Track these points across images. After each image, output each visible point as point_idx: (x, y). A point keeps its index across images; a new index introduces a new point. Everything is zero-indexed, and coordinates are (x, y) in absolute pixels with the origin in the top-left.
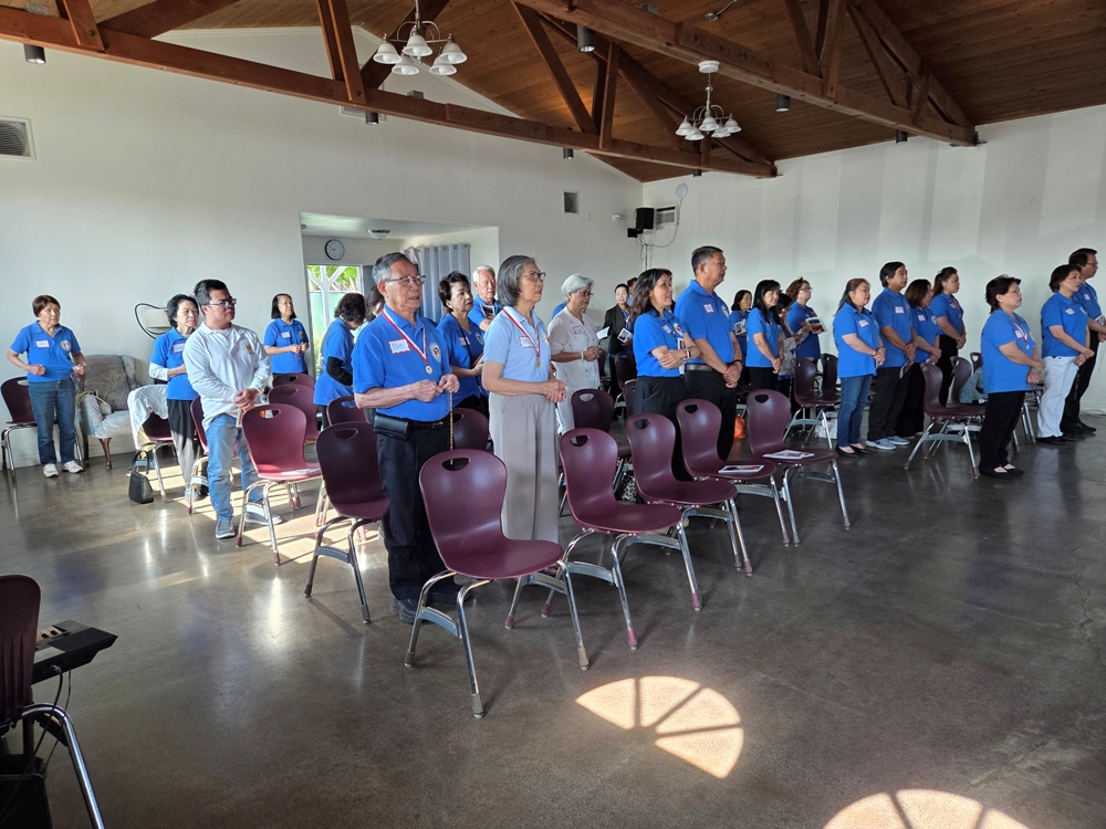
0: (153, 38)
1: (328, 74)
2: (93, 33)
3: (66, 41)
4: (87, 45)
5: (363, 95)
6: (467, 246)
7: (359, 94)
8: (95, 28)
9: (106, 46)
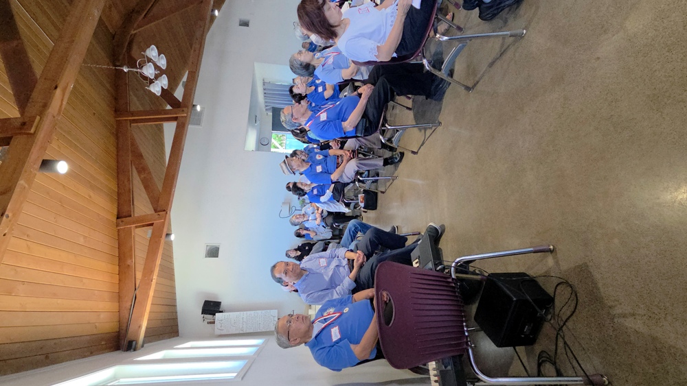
0: (161, 192)
6: (264, 84)
7: (183, 111)
8: (157, 214)
9: (164, 211)
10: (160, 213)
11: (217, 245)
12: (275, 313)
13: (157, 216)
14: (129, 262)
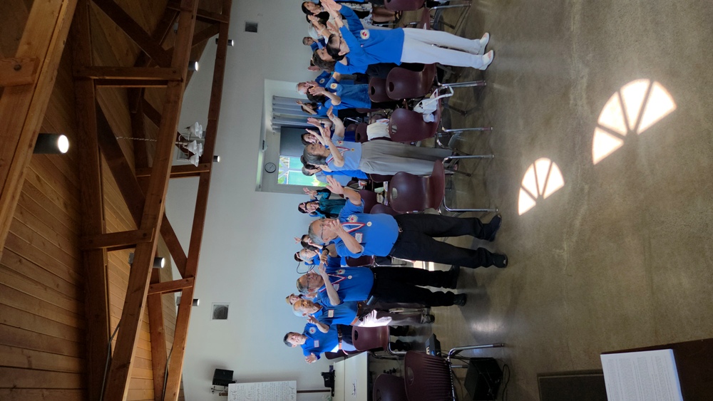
0: (187, 256)
1: (198, 179)
2: (187, 281)
3: (191, 291)
4: (193, 283)
5: (206, 164)
6: (274, 98)
7: (206, 166)
8: (185, 279)
9: (192, 276)
10: (189, 279)
11: (225, 305)
12: (293, 384)
13: (186, 282)
14: (159, 329)
